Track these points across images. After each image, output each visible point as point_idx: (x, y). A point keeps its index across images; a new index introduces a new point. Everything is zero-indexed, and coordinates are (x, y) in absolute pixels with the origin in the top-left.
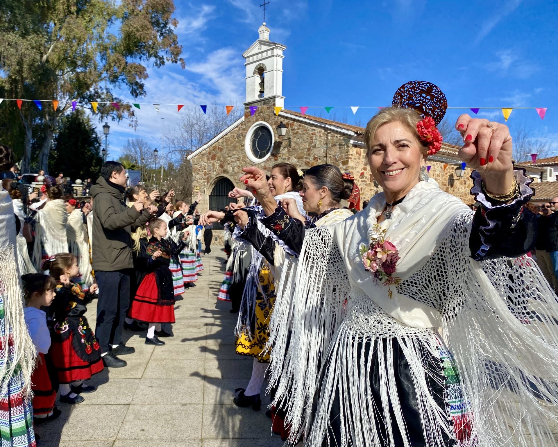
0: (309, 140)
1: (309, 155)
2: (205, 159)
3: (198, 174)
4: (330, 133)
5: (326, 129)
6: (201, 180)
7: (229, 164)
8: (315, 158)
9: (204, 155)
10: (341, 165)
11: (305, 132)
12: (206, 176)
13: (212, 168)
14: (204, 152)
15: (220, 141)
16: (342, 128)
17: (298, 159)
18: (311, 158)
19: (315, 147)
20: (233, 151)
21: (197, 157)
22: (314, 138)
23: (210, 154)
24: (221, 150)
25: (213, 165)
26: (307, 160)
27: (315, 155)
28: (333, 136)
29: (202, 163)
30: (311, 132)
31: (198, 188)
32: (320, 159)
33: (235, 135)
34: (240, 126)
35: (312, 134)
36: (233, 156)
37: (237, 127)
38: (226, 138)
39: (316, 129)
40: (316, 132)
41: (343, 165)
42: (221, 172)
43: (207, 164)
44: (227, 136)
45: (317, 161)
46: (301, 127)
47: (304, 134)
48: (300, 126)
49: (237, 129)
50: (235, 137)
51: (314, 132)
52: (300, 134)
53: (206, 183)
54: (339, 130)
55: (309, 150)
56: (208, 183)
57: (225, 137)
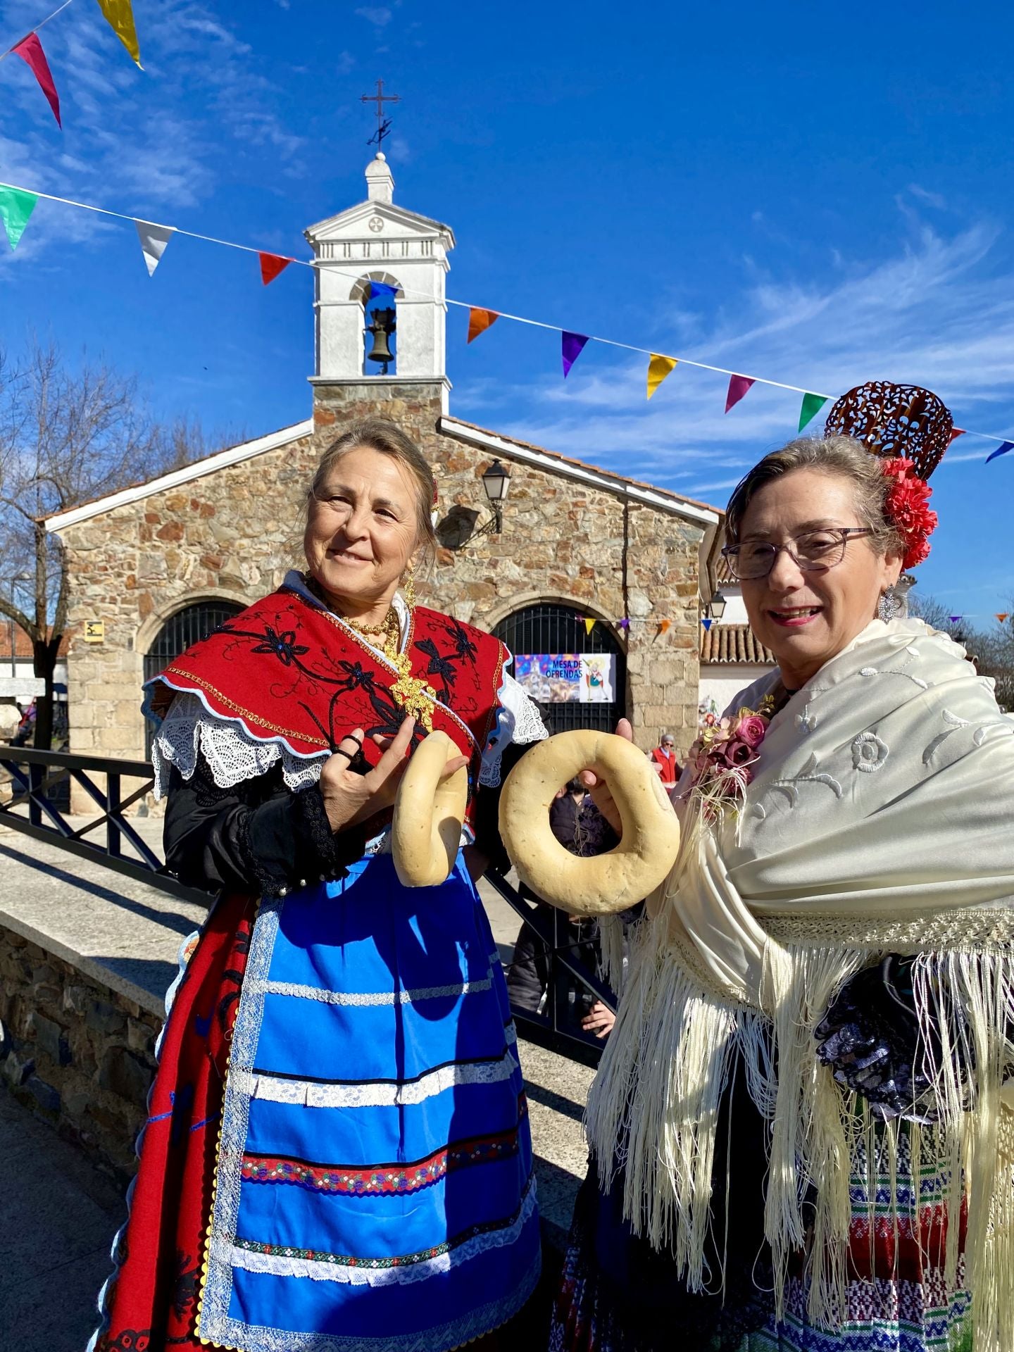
0: (564, 518)
1: (565, 559)
2: (133, 535)
3: (95, 581)
4: (639, 508)
5: (623, 497)
6: (113, 601)
7: (244, 559)
8: (584, 571)
9: (124, 520)
10: (673, 595)
11: (549, 496)
12: (137, 592)
13: (164, 565)
14: (125, 511)
15: (202, 482)
16: (681, 502)
17: (527, 566)
18: (573, 569)
19: (584, 539)
20: (265, 520)
21: (89, 524)
22: (580, 516)
23: (152, 518)
24: (209, 512)
25: (172, 558)
26: (558, 573)
27: (584, 560)
28: (646, 519)
29: (119, 548)
30: (570, 500)
31: (98, 629)
32: (600, 574)
33: (274, 474)
34: (296, 445)
35: (575, 505)
36: (264, 538)
37: (283, 447)
38: (234, 479)
39: (588, 491)
40: (587, 500)
41: (680, 595)
42: (211, 584)
43: (137, 553)
44: (234, 472)
45: (592, 578)
46: (537, 481)
47: (546, 501)
48: (531, 476)
49: (279, 452)
50: (273, 477)
51: (580, 499)
52: (533, 500)
53: (135, 616)
54: (671, 504)
55: (563, 545)
56: (143, 617)
57: (224, 473)
